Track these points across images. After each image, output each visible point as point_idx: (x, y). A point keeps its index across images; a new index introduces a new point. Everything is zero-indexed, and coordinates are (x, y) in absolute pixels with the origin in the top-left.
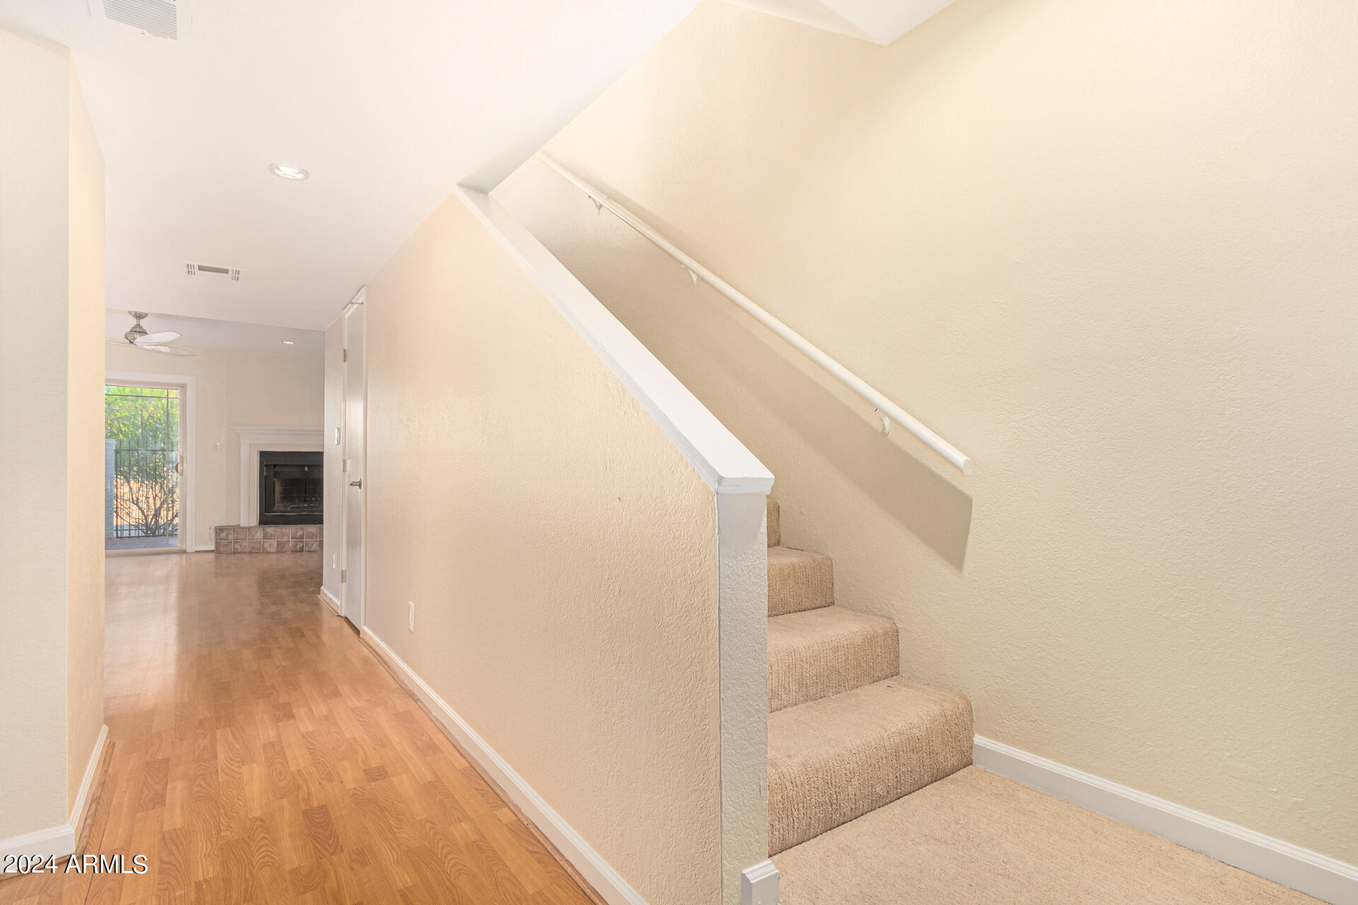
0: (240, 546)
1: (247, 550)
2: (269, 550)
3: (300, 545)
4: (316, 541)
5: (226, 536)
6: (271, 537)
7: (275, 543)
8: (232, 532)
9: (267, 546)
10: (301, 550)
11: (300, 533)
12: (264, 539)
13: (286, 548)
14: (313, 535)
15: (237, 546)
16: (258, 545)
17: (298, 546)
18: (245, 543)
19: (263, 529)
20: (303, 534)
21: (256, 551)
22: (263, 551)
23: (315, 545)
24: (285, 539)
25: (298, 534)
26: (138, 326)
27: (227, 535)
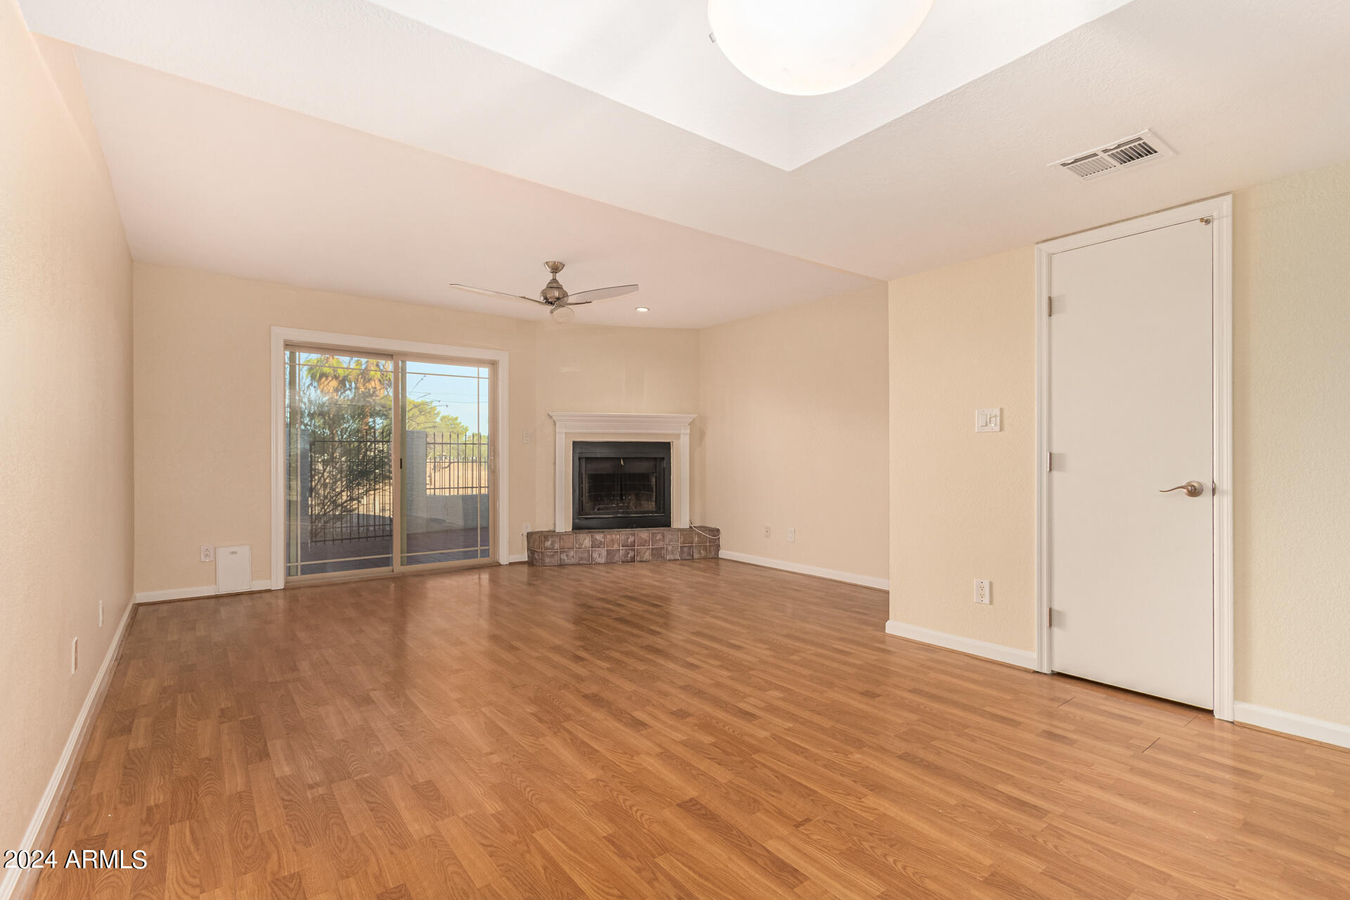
0: (567, 556)
1: (573, 561)
2: (599, 560)
3: (631, 554)
4: (648, 549)
5: (551, 544)
6: (600, 545)
7: (604, 553)
8: (557, 540)
9: (595, 555)
10: (633, 560)
11: (631, 539)
12: (592, 547)
13: (617, 558)
14: (645, 542)
15: (564, 556)
16: (586, 555)
17: (629, 556)
18: (572, 553)
19: (592, 536)
20: (634, 541)
21: (585, 562)
22: (591, 564)
23: (647, 554)
24: (616, 547)
25: (629, 541)
26: (554, 280)
27: (553, 544)
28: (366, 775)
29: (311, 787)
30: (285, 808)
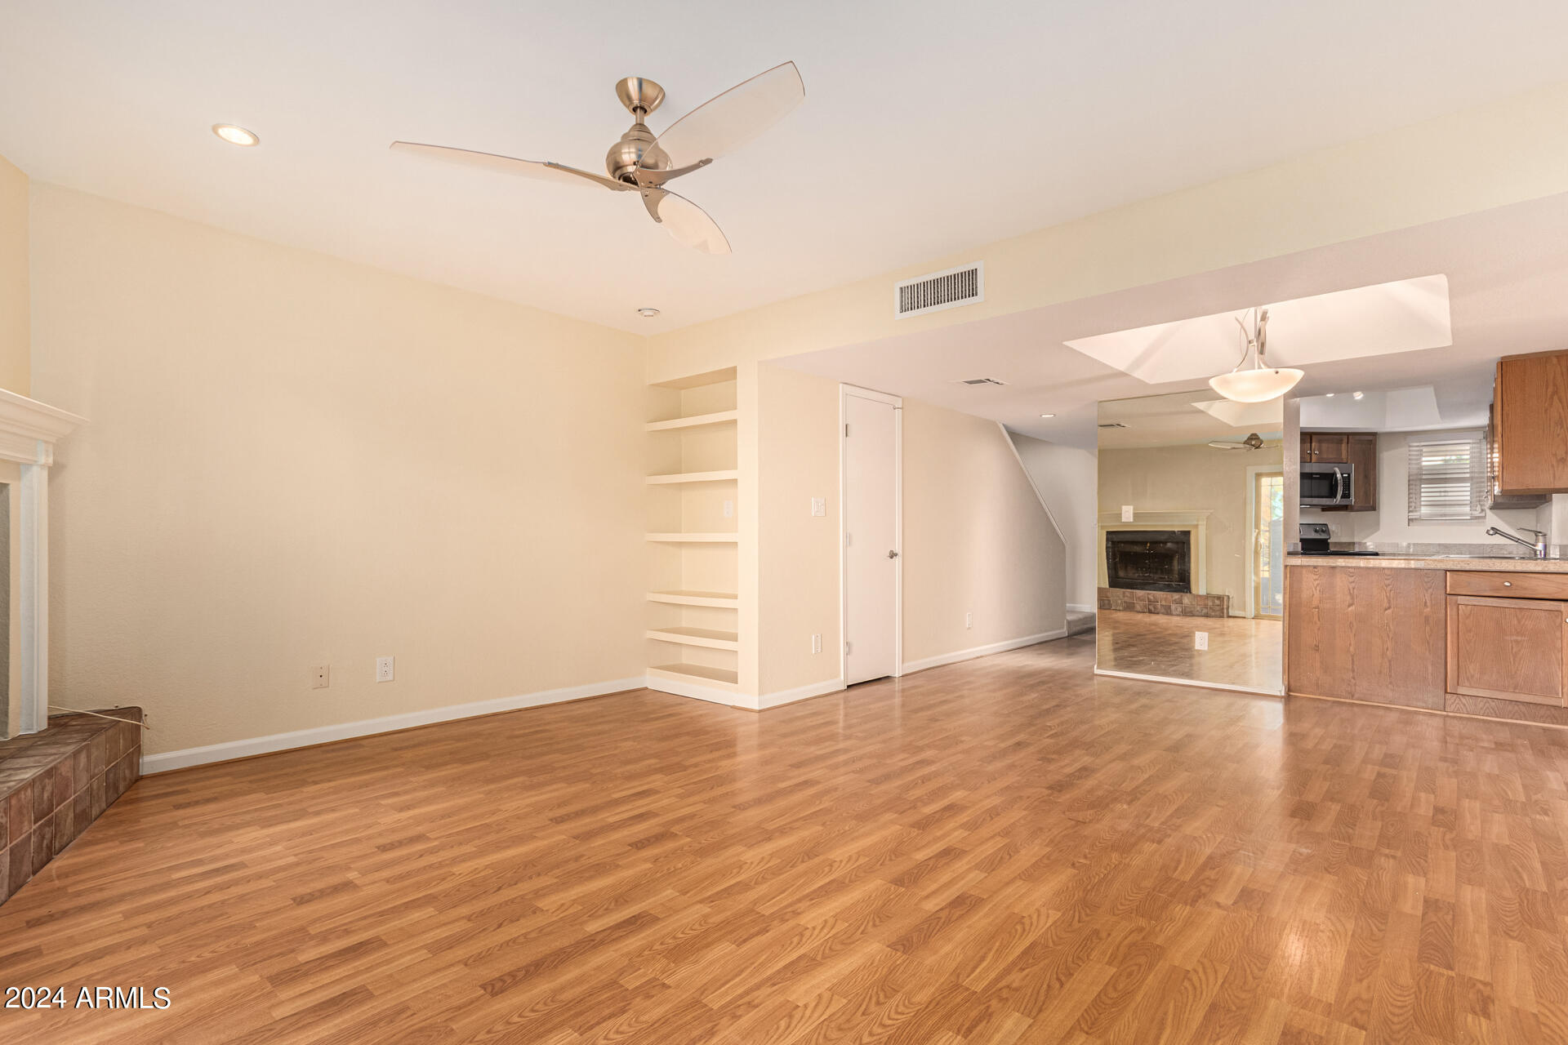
28: (1337, 841)
29: (1394, 857)
30: (1426, 856)
